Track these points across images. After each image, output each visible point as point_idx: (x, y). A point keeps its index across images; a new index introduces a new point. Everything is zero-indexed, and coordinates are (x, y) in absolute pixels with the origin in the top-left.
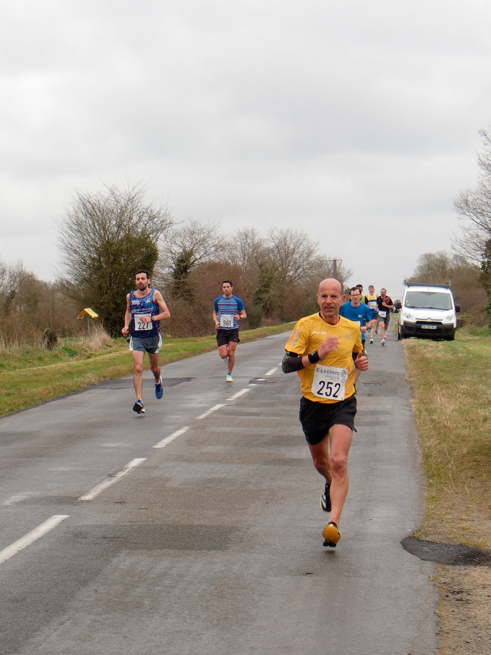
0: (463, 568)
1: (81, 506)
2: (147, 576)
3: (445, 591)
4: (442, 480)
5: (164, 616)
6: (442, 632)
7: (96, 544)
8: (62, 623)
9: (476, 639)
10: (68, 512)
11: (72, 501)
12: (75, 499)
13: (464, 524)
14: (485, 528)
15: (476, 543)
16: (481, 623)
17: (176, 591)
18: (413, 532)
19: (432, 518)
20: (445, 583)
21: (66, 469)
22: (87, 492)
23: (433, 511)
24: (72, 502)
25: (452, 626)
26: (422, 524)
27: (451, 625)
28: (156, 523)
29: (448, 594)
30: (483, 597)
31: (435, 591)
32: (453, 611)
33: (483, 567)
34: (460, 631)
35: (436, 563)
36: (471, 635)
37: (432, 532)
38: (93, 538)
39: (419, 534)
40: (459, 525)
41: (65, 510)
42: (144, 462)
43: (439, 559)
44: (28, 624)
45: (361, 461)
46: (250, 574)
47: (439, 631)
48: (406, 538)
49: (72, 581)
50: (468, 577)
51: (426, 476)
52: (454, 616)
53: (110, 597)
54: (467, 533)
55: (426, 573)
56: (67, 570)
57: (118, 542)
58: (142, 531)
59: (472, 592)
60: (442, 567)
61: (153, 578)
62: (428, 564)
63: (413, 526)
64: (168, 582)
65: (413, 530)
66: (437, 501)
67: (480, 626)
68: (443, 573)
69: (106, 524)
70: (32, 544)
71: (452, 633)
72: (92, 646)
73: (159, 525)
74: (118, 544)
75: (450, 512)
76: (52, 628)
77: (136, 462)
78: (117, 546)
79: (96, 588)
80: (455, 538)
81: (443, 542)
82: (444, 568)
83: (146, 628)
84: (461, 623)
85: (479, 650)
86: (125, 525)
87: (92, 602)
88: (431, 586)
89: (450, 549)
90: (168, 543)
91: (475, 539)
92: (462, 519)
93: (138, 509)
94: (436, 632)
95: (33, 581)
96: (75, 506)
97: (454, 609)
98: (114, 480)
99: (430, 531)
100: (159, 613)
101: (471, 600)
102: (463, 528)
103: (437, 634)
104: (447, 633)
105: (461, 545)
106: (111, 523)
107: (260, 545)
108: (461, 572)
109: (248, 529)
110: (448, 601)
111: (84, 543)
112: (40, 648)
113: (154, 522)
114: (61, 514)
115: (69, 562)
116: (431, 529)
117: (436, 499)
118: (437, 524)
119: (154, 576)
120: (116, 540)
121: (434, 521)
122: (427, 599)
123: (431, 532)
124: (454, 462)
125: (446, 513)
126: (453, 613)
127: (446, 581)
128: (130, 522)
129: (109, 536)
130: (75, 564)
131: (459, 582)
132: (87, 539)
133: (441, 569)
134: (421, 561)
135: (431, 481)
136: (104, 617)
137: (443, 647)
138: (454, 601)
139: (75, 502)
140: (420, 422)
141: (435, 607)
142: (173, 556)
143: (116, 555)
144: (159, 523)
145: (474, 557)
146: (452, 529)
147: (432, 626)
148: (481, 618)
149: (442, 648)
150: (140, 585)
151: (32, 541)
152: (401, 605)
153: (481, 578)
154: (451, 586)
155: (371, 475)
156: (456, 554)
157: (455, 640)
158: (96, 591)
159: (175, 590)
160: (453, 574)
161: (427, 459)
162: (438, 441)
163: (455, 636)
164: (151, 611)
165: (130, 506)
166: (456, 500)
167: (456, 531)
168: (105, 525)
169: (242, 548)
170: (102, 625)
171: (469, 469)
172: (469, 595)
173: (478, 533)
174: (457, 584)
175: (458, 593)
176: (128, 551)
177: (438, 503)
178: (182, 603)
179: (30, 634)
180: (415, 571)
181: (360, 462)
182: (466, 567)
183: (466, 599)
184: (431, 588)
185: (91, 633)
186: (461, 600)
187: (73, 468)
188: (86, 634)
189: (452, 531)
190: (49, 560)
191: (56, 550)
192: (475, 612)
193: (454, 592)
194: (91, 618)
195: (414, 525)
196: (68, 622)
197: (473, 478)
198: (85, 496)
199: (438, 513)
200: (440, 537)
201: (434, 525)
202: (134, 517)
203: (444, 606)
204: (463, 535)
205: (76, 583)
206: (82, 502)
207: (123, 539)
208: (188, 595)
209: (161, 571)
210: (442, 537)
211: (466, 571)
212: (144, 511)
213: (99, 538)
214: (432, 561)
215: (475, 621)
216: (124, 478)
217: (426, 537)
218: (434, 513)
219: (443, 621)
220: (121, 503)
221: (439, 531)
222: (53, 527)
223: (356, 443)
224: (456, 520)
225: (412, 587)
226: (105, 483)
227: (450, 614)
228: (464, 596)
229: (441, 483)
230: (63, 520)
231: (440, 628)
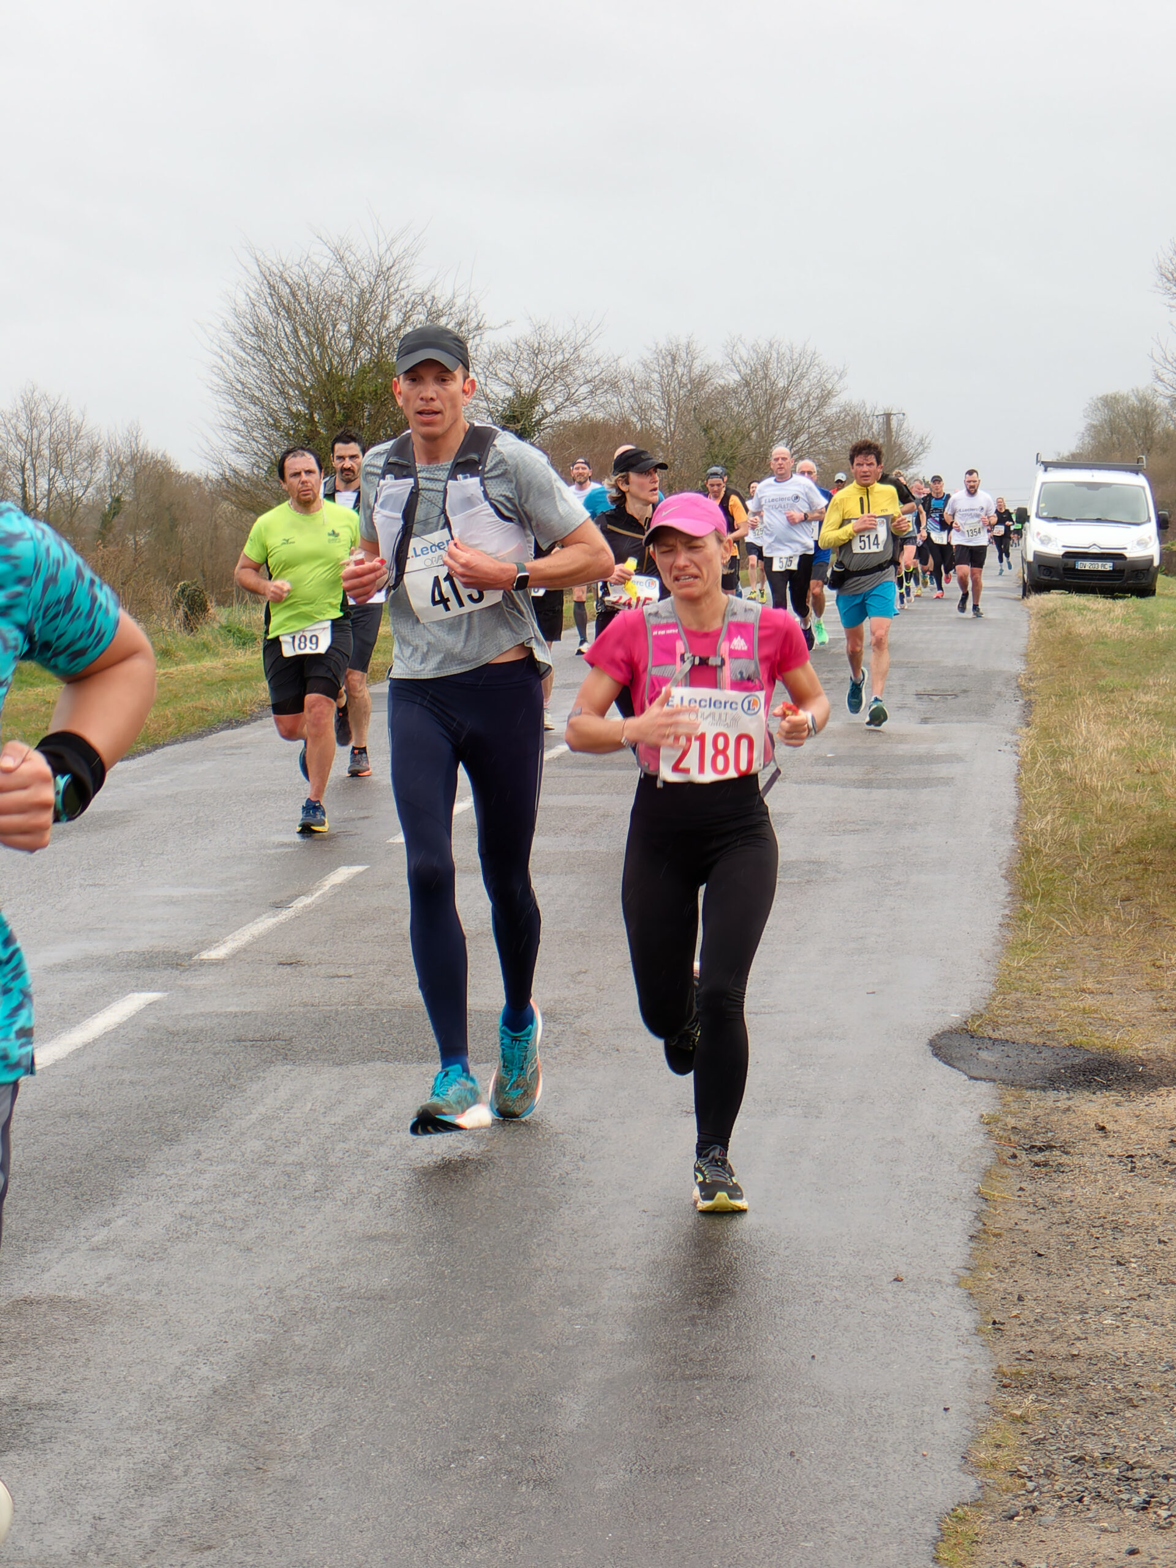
0: (1065, 1095)
1: (197, 973)
2: (322, 1120)
3: (1011, 1147)
4: (1055, 905)
5: (345, 1205)
6: (985, 1232)
7: (215, 1054)
8: (107, 1223)
9: (1061, 1247)
10: (166, 986)
11: (179, 962)
12: (187, 958)
13: (1089, 1001)
14: (1135, 1008)
15: (1107, 1043)
16: (1081, 1215)
17: (384, 1152)
18: (964, 1019)
19: (1017, 990)
20: (1013, 1128)
21: (177, 892)
22: (217, 942)
23: (1022, 973)
24: (177, 964)
25: (1012, 1221)
26: (988, 1002)
27: (1010, 1219)
28: (366, 1006)
29: (1016, 1152)
30: (1097, 1158)
31: (988, 1145)
32: (1021, 1189)
33: (1113, 1093)
34: (1027, 1232)
35: (1003, 1086)
36: (1052, 1241)
37: (1010, 1019)
38: (212, 1040)
39: (978, 1023)
40: (1076, 1004)
41: (159, 981)
42: (362, 873)
43: (1011, 1077)
44: (27, 1226)
45: (872, 867)
46: (564, 1114)
47: (978, 1232)
48: (943, 1033)
49: (146, 1132)
50: (1073, 1115)
51: (1018, 898)
52: (1022, 1199)
53: (229, 1166)
54: (1091, 1021)
55: (975, 1107)
56: (139, 1111)
57: (267, 1049)
58: (328, 1023)
59: (1075, 1147)
60: (1016, 1094)
61: (334, 1124)
62: (984, 1087)
63: (967, 1007)
64: (370, 1132)
65: (964, 1014)
66: (1033, 951)
67: (1076, 1221)
68: (1014, 1107)
69: (249, 1009)
70: (69, 1055)
71: (1009, 1236)
72: (166, 1269)
73: (372, 1011)
74: (268, 1052)
75: (1061, 974)
76: (83, 1233)
77: (342, 874)
78: (264, 1057)
79: (199, 1146)
80: (1062, 1031)
81: (1033, 1040)
82: (1019, 1097)
83: (300, 1229)
84: (1034, 1213)
85: (1062, 1271)
86: (291, 1013)
87: (182, 1178)
88: (981, 1135)
89: (1043, 1055)
90: (387, 1049)
91: (1109, 1033)
92: (1083, 991)
93: (328, 977)
94: (972, 1232)
95: (58, 1134)
96: (184, 971)
97: (1023, 1185)
98: (285, 915)
99: (1006, 1016)
100: (334, 1199)
101: (1068, 1166)
102: (1084, 1009)
103: (972, 1237)
104: (995, 1235)
105: (1071, 1046)
106: (259, 1009)
107: (599, 1052)
108: (1059, 1104)
109: (578, 1017)
110: (1015, 1166)
111: (191, 1051)
112: (46, 1276)
113: (361, 1004)
114: (149, 991)
115: (146, 1093)
116: (1007, 1012)
117: (1033, 947)
118: (1025, 1001)
119: (339, 1120)
120: (266, 1044)
121: (1019, 995)
122: (963, 1163)
123: (1006, 1020)
124: (1090, 865)
125: (1050, 977)
126: (1020, 1193)
127: (1020, 1125)
128: (305, 1005)
129: (250, 1037)
130: (161, 1097)
131: (1049, 1126)
132: (199, 1044)
133: (1011, 1099)
134: (968, 1082)
135: (1028, 907)
136: (207, 1208)
137: (983, 1266)
138: (1027, 1168)
139: (186, 964)
140: (1029, 778)
141: (980, 1180)
142: (391, 1077)
143: (259, 1078)
144: (373, 1007)
145: (1096, 1071)
146: (1058, 1012)
147: (963, 1220)
148: (1083, 1203)
149: (978, 1267)
150: (303, 1139)
151: (70, 1049)
152: (899, 1176)
153: (1102, 1116)
154: (1027, 1135)
155: (891, 895)
156: (1054, 1066)
157: (1012, 1250)
158: (199, 1153)
159: (381, 1149)
160: (1038, 1110)
161: (1028, 860)
162: (1062, 819)
163: (1013, 1242)
164: (317, 1194)
165: (311, 970)
166: (1079, 948)
167: (1067, 1017)
168: (246, 1014)
169: (556, 1058)
170: (197, 1224)
171: (1124, 879)
172: (1067, 1153)
173: (1117, 1021)
174: (1044, 1130)
175: (1041, 1150)
176: (289, 1067)
177: (1033, 955)
178: (391, 1177)
179: (29, 1248)
180: (950, 1104)
181: (870, 869)
182: (1072, 1094)
183: (1054, 1164)
184: (979, 1140)
185: (169, 1244)
186: (1045, 1165)
187: (193, 891)
188: (157, 1246)
189: (1056, 1017)
190: (103, 1089)
191: (122, 1068)
192: (1073, 1190)
193: (1033, 1147)
194: (176, 1212)
195: (968, 1004)
196: (120, 1222)
197: (1129, 900)
198: (210, 950)
199: (1033, 977)
200: (1027, 1030)
201: (1019, 1005)
202: (317, 995)
203: (1002, 1177)
204: (1080, 1026)
205: (155, 1137)
206: (202, 963)
207: (284, 1043)
208: (411, 1160)
209: (357, 1109)
210: (1031, 1030)
211: (1070, 1103)
212: (343, 980)
213: (227, 1041)
214: (994, 1081)
215: (1067, 1209)
216: (308, 910)
217: (994, 1031)
218: (1020, 978)
219: (992, 1209)
220: (292, 964)
221: (1026, 1015)
222: (125, 1019)
223: (868, 827)
224: (1069, 993)
225: (934, 1137)
226: (263, 921)
227: (1014, 1195)
228: (1056, 1156)
229: (1051, 911)
230: (150, 1004)
231: (981, 1224)
